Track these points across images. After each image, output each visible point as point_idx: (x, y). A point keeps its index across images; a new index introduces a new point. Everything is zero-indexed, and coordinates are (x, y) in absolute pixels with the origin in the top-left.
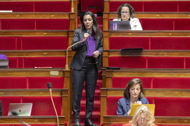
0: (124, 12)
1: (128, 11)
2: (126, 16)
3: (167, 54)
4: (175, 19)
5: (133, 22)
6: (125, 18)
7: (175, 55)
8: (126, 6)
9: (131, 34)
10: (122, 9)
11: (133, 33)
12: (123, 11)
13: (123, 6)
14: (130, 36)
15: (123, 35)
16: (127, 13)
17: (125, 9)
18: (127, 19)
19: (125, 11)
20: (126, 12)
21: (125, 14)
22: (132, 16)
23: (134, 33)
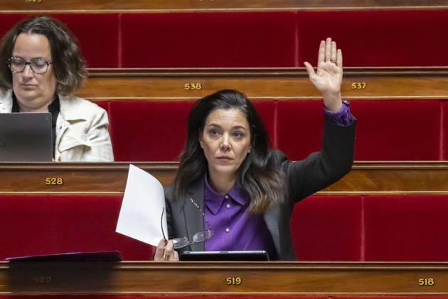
0: (23, 62)
1: (46, 54)
2: (34, 81)
3: (239, 280)
4: (282, 105)
5: (72, 127)
6: (31, 93)
7: (281, 288)
8: (36, 32)
9: (60, 181)
10: (16, 46)
11: (68, 177)
12: (22, 54)
13: (19, 32)
14: (55, 189)
15: (15, 186)
16: (41, 66)
17: (32, 43)
18: (40, 95)
19: (28, 58)
20: (35, 62)
21: (28, 72)
22: (65, 83)
23: (74, 176)
